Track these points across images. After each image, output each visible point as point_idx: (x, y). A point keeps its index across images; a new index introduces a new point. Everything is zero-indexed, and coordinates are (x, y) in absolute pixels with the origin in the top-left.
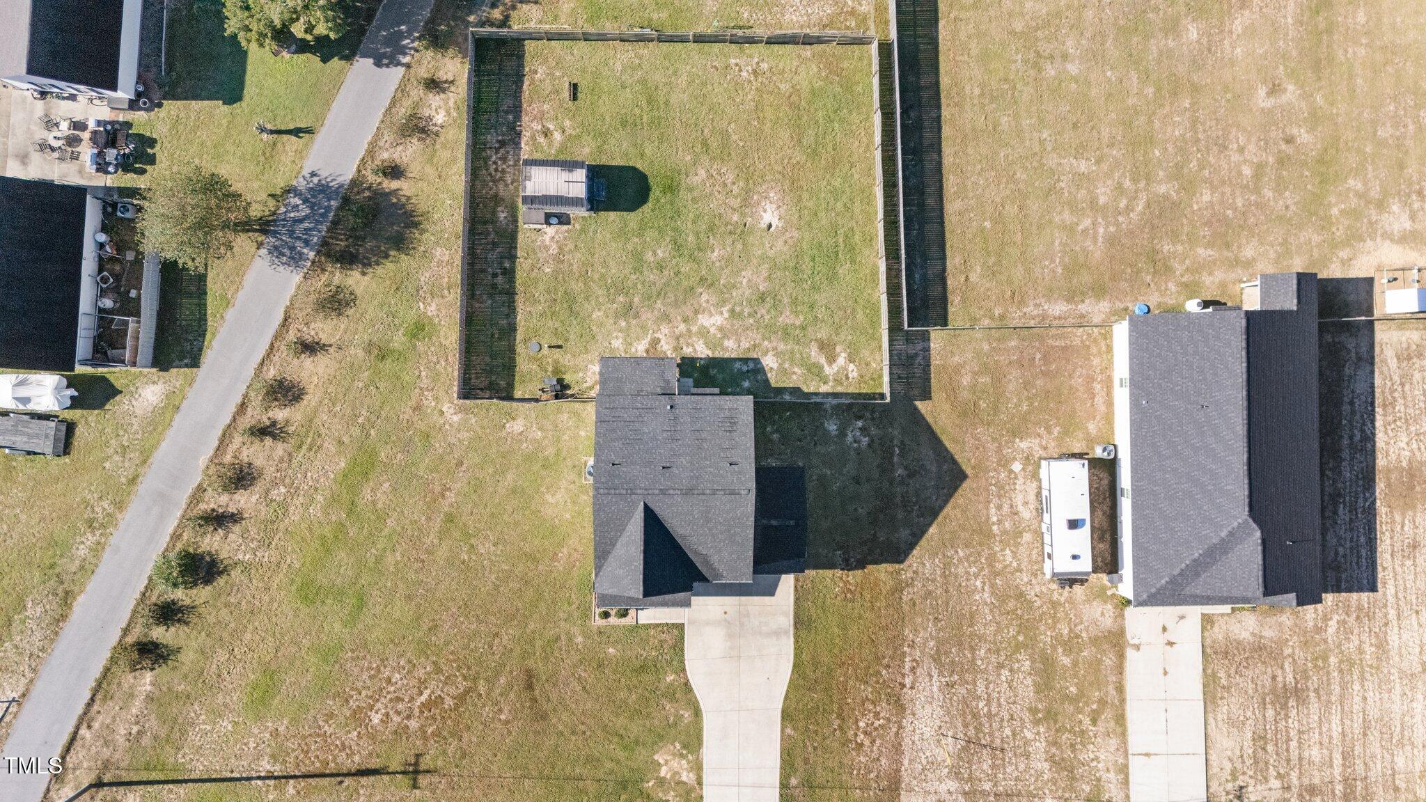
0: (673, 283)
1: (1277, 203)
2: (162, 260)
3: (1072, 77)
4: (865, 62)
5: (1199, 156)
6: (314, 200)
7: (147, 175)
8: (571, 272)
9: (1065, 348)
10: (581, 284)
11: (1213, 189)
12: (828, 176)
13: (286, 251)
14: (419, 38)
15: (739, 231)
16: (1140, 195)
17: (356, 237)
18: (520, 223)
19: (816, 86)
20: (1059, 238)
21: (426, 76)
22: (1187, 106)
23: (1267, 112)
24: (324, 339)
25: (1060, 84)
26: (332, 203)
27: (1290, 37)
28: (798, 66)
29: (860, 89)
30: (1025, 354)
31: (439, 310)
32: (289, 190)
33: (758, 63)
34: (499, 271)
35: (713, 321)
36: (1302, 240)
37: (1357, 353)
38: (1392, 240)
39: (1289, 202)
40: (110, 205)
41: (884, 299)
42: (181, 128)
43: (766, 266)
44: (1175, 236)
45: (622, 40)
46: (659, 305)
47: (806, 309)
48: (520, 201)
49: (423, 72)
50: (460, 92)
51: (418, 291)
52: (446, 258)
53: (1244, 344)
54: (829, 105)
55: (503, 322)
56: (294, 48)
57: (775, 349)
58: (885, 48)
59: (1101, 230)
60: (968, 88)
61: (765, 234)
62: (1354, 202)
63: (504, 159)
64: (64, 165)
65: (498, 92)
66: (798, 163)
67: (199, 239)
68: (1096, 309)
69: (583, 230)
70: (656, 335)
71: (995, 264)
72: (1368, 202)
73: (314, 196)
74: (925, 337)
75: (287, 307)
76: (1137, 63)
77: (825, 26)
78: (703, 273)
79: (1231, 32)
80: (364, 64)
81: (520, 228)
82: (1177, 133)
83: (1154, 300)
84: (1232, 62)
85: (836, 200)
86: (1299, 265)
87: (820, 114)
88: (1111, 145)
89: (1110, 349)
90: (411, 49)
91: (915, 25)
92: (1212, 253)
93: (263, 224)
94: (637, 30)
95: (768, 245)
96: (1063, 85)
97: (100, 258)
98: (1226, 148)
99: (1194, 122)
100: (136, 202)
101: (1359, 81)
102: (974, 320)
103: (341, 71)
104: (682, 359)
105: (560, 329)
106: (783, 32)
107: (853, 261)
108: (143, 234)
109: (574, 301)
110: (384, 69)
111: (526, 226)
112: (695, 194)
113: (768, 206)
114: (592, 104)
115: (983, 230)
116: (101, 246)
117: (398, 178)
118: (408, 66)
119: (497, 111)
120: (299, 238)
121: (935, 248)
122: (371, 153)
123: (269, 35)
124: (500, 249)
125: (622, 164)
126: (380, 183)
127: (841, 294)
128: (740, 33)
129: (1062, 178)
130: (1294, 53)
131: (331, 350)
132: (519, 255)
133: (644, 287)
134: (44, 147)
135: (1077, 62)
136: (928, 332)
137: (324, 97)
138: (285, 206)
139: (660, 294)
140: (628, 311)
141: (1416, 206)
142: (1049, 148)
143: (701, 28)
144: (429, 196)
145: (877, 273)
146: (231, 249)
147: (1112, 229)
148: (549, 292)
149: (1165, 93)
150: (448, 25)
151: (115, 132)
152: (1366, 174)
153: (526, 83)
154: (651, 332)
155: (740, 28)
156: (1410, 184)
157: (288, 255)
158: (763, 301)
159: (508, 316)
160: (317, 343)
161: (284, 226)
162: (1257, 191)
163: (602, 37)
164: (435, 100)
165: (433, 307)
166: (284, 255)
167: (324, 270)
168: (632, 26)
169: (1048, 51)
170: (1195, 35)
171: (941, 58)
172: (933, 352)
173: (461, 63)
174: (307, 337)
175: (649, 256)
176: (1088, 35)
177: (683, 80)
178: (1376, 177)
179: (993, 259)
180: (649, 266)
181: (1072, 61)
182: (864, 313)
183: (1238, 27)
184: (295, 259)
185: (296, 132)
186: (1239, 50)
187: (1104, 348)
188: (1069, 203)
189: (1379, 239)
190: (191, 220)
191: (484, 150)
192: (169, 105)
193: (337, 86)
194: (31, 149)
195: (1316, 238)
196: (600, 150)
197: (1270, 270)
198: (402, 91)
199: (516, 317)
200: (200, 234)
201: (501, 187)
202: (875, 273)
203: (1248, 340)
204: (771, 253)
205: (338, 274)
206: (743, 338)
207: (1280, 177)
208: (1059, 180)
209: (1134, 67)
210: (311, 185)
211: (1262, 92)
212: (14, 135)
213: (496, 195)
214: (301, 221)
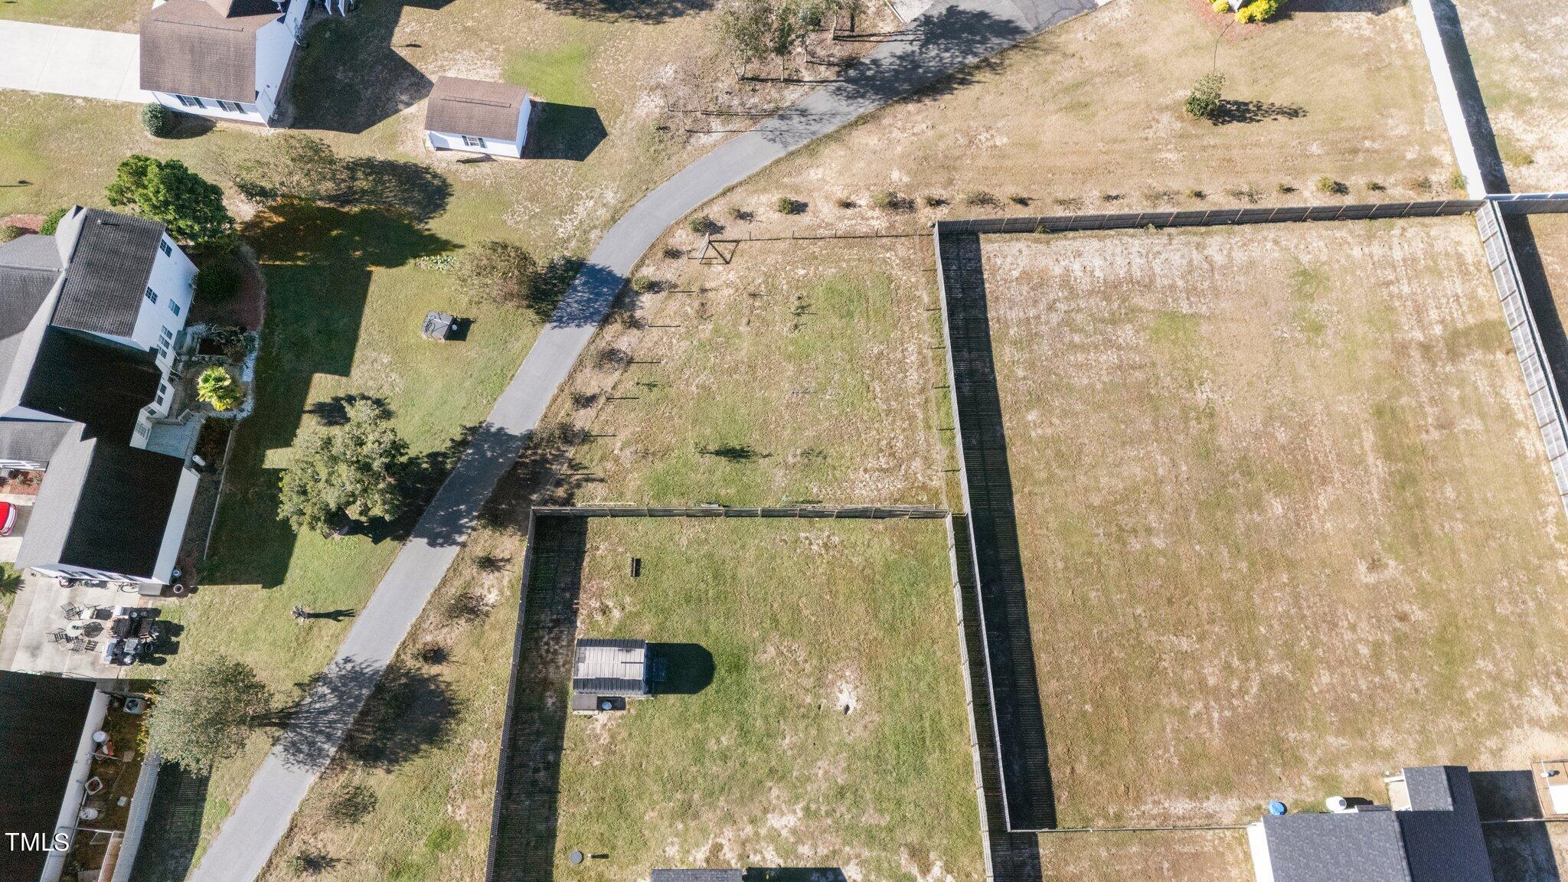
0: (739, 776)
1: (1404, 686)
2: (163, 761)
3: (1160, 552)
4: (940, 535)
5: (1308, 633)
6: (344, 689)
7: (166, 666)
8: (623, 765)
9: (1196, 856)
10: (633, 779)
11: (1332, 670)
12: (908, 653)
13: (305, 748)
14: (478, 518)
15: (812, 714)
16: (1252, 675)
17: (385, 729)
18: (569, 710)
19: (890, 559)
20: (1170, 724)
21: (481, 554)
22: (1286, 581)
23: (1375, 588)
24: (332, 852)
25: (1147, 558)
26: (364, 691)
27: (1380, 512)
28: (870, 540)
29: (936, 562)
30: (1150, 863)
31: (468, 813)
32: (319, 678)
33: (829, 537)
34: (541, 766)
35: (784, 821)
36: (1441, 727)
37: (1535, 862)
38: (1542, 728)
39: (1418, 684)
40: (118, 700)
41: (980, 794)
42: (212, 614)
43: (845, 754)
44: (1300, 723)
45: (688, 516)
46: (722, 803)
47: (892, 807)
48: (571, 684)
49: (479, 551)
50: (515, 572)
51: (447, 791)
52: (482, 752)
53: (1402, 852)
54: (905, 579)
55: (541, 827)
56: (346, 529)
57: (858, 856)
58: (959, 522)
59: (1216, 715)
60: (1050, 562)
61: (841, 718)
62: (1489, 685)
63: (557, 639)
64: (77, 657)
65: (556, 569)
66: (875, 639)
67: (209, 736)
68: (1227, 808)
69: (638, 716)
70: (719, 840)
71: (1102, 753)
72: (1505, 685)
73: (344, 685)
74: (1033, 842)
75: (296, 814)
76: (1225, 537)
77: (896, 501)
78: (773, 763)
79: (1317, 507)
80: (417, 545)
81: (569, 715)
82: (1280, 609)
83: (1289, 797)
84: (1325, 537)
85: (919, 680)
86: (1444, 757)
87: (896, 588)
88: (1212, 622)
89: (1247, 856)
90: (468, 528)
91: (989, 500)
92: (1344, 742)
93: (285, 717)
94: (704, 506)
95: (845, 731)
96: (1151, 559)
97: (94, 761)
98: (1336, 625)
99: (1296, 598)
100: (147, 696)
101: (1463, 556)
102: (1087, 822)
103: (392, 552)
104: (749, 870)
105: (606, 834)
106: (854, 506)
107: (943, 749)
108: (147, 732)
109: (625, 799)
110: (438, 548)
111: (575, 713)
112: (764, 673)
113: (844, 686)
114: (655, 579)
115: (1084, 714)
116: (98, 746)
117: (439, 662)
118: (464, 545)
119: (554, 588)
120: (321, 732)
121: (1033, 734)
122: (413, 636)
123: (323, 518)
124: (545, 740)
125: (685, 641)
126: (419, 669)
127: (931, 788)
128: (810, 507)
129: (1164, 656)
130: (1388, 528)
131: (339, 866)
132: (565, 746)
133: (705, 781)
134: (61, 637)
135: (1162, 536)
136: (1036, 836)
137: (371, 578)
138: (311, 695)
139: (723, 789)
140: (686, 810)
141: (1558, 688)
142: (1145, 625)
143: (770, 504)
144: (471, 682)
145: (971, 763)
146: (243, 747)
147: (1227, 713)
148: (596, 789)
149: (1259, 567)
150: (510, 504)
151: (141, 619)
152: (1495, 655)
153: (587, 559)
154: (712, 836)
155: (810, 502)
156: (1546, 665)
157: (305, 752)
158: (842, 796)
159: (547, 819)
160: (324, 858)
161: (306, 718)
162: (1380, 672)
163: (668, 513)
164: (489, 579)
165: (463, 810)
166: (300, 751)
167: (344, 768)
168: (699, 502)
169: (1130, 525)
170: (1281, 510)
171: (1019, 532)
172: (1043, 860)
173: (520, 541)
174: (313, 850)
175: (712, 745)
176: (1170, 509)
177: (750, 554)
178: (1507, 657)
179: (1099, 748)
180: (712, 756)
181: (1158, 535)
182: (960, 811)
183: (1323, 502)
184: (313, 756)
185: (335, 615)
186: (1329, 525)
187: (1241, 856)
188: (1175, 684)
189: (1526, 726)
190: (204, 716)
191: (536, 630)
192: (205, 590)
193: (386, 565)
194: (45, 639)
195: (1457, 726)
196: (662, 627)
197: (1414, 763)
198: (455, 570)
199: (556, 820)
200: (211, 730)
201: (552, 669)
202: (968, 763)
203: (1405, 847)
204: (849, 740)
205: (359, 772)
206: (820, 843)
207: (1401, 657)
208: (1160, 659)
209: (1222, 541)
210: (343, 672)
211: (1362, 567)
212: (31, 624)
213: (545, 679)
214: (326, 712)
